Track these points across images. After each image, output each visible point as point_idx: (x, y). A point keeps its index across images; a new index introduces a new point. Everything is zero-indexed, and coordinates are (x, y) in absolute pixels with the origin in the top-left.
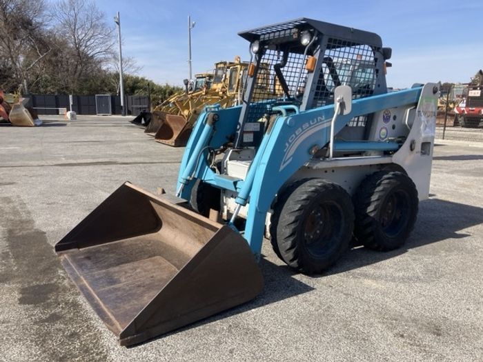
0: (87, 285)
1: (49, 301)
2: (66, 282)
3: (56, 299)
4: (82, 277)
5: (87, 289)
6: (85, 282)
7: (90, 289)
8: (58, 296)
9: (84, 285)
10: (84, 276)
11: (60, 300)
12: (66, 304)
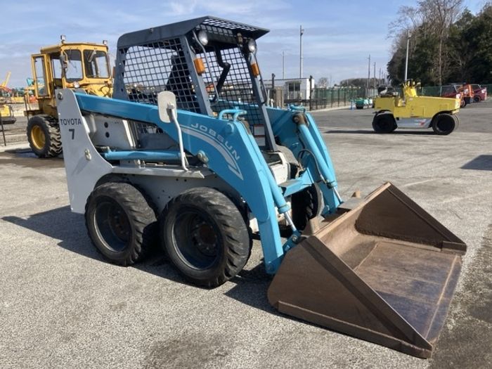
0: (442, 294)
1: (488, 300)
2: (458, 310)
3: (480, 299)
4: (438, 303)
5: (446, 292)
6: (441, 298)
7: (444, 289)
8: (477, 300)
9: (445, 296)
10: (436, 303)
11: (478, 297)
12: (475, 291)
